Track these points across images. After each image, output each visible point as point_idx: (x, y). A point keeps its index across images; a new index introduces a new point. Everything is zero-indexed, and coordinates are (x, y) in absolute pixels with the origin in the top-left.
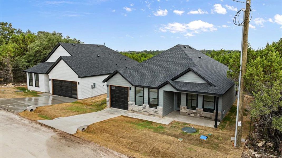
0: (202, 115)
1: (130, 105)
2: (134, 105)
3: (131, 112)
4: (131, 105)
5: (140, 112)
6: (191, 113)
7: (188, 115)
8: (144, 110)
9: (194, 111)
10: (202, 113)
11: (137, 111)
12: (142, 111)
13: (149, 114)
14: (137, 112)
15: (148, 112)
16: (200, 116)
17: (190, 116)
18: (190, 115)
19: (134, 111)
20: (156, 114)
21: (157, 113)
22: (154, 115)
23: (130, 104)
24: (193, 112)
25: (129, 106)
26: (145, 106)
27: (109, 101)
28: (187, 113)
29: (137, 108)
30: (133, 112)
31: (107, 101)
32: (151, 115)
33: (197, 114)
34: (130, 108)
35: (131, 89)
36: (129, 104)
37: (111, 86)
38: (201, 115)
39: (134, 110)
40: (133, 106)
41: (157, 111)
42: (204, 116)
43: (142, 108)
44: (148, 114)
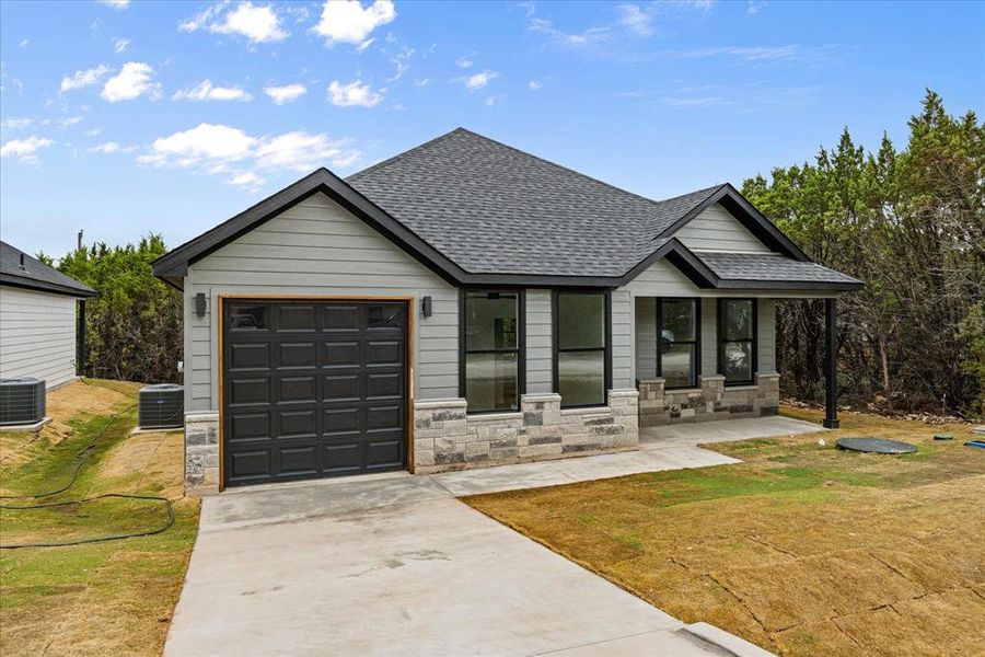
0: (723, 405)
1: (427, 423)
2: (460, 417)
3: (435, 469)
4: (437, 419)
5: (506, 452)
6: (684, 407)
7: (672, 416)
8: (535, 431)
9: (694, 393)
10: (723, 396)
11: (485, 448)
12: (522, 440)
13: (566, 449)
14: (480, 459)
15: (558, 440)
16: (716, 410)
17: (678, 423)
18: (678, 415)
19: (460, 457)
20: (605, 439)
21: (611, 431)
22: (593, 446)
23: (429, 415)
24: (691, 400)
25: (417, 432)
26: (540, 405)
27: (217, 432)
28: (667, 408)
29: (486, 431)
30: (454, 469)
31: (198, 440)
32: (580, 448)
33: (704, 405)
34: (424, 445)
35: (435, 307)
36: (417, 415)
37: (227, 303)
38: (719, 404)
39: (460, 448)
40: (448, 423)
41: (610, 420)
42: (728, 405)
43: (521, 422)
44: (555, 448)
